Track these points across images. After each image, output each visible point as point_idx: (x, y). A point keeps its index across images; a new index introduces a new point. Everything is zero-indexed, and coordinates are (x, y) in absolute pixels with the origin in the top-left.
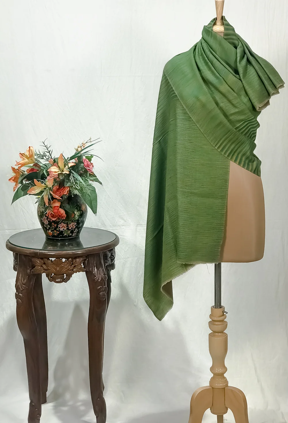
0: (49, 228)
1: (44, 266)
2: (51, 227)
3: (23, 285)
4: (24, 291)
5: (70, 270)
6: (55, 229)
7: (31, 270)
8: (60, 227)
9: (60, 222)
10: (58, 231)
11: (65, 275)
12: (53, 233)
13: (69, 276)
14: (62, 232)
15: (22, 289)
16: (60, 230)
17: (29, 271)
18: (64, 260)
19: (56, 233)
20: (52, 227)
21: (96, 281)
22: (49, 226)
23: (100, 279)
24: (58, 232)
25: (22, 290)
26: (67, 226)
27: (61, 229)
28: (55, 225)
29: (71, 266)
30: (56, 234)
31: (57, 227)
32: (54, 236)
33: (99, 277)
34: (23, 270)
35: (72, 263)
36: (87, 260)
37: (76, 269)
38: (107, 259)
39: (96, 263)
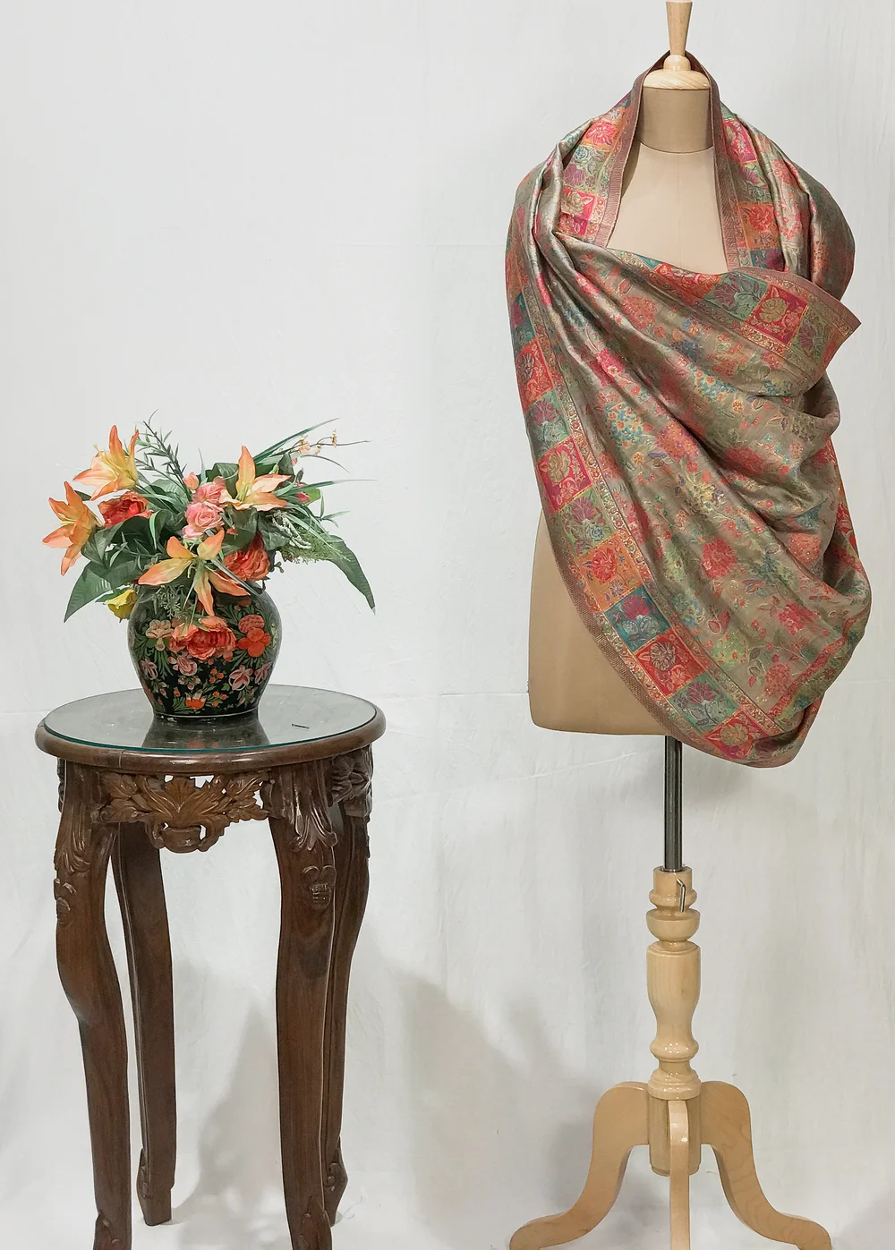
0: (198, 687)
1: (138, 798)
2: (203, 682)
3: (79, 859)
4: (79, 874)
5: (219, 814)
6: (219, 687)
7: (101, 810)
8: (232, 681)
9: (237, 664)
10: (225, 692)
11: (203, 829)
12: (207, 701)
13: (215, 834)
14: (236, 693)
15: (73, 868)
16: (230, 688)
17: (94, 814)
18: (200, 781)
19: (217, 700)
20: (209, 682)
21: (297, 850)
22: (198, 681)
23: (312, 843)
24: (225, 697)
25: (74, 873)
26: (253, 676)
27: (235, 687)
28: (222, 676)
29: (219, 801)
30: (215, 704)
31: (225, 680)
32: (207, 710)
33: (309, 836)
34: (78, 812)
35: (224, 791)
36: (273, 782)
37: (236, 810)
38: (341, 781)
39: (300, 794)
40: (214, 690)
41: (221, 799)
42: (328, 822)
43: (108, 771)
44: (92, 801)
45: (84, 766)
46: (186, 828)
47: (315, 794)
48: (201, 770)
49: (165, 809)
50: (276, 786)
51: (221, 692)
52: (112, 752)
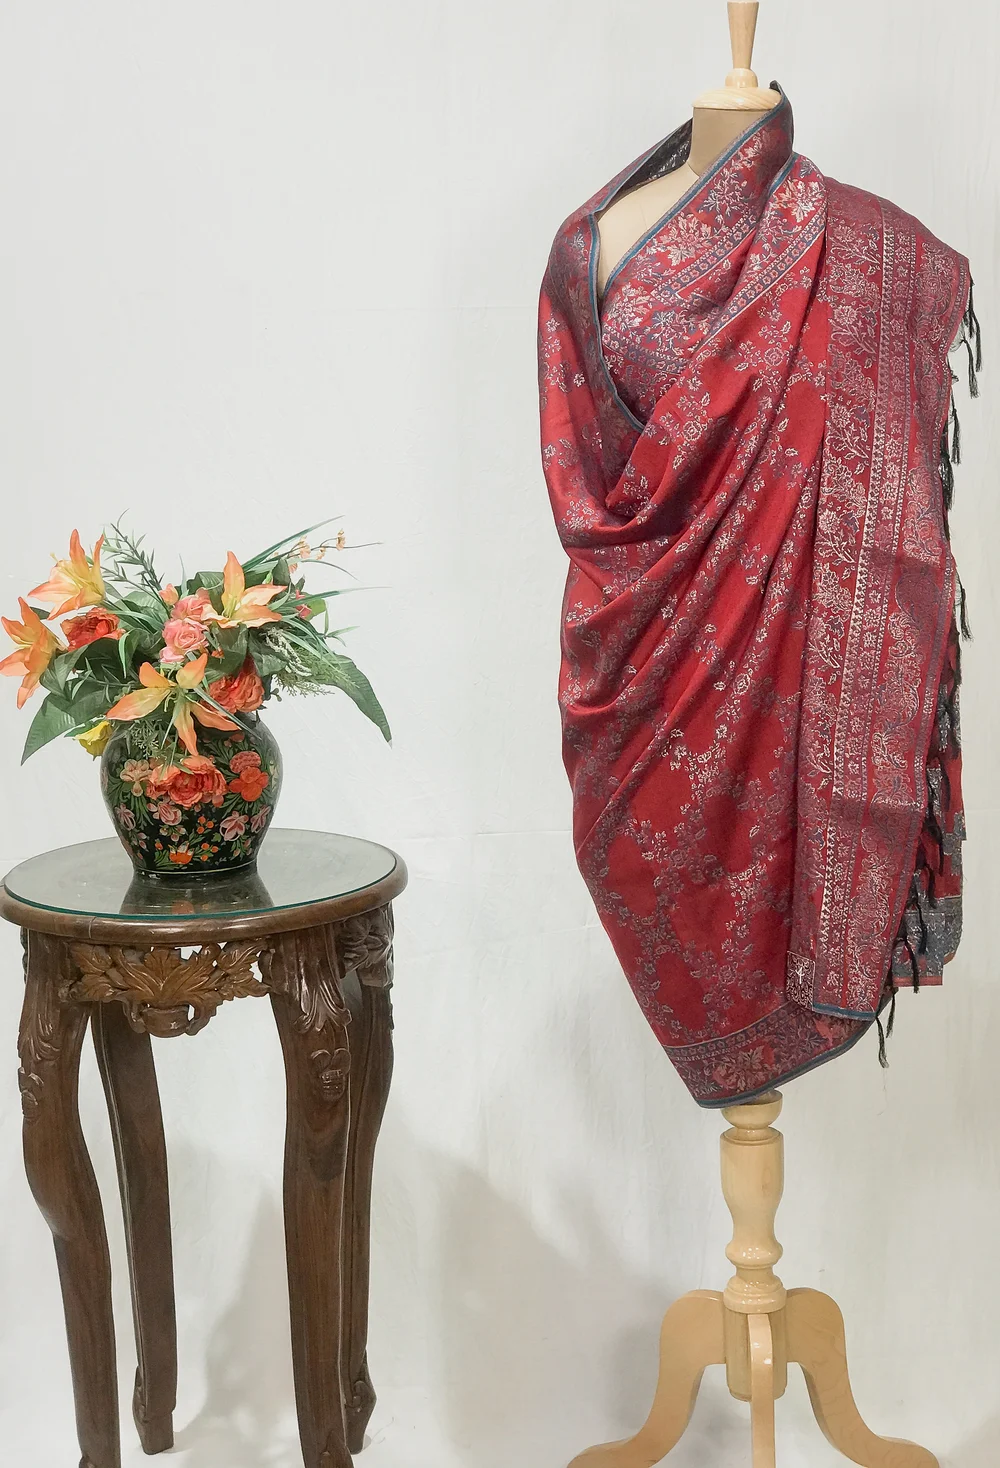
0: (183, 839)
1: (113, 973)
2: (189, 832)
3: (46, 1045)
4: (47, 1063)
5: (210, 990)
6: (208, 838)
7: (71, 987)
8: (224, 830)
9: (229, 811)
10: (217, 844)
11: (192, 1010)
12: (194, 855)
13: (205, 1014)
14: (229, 843)
15: (40, 1056)
16: (223, 838)
17: (63, 992)
18: (186, 952)
19: (207, 852)
20: (196, 833)
21: (304, 1032)
22: (183, 831)
23: (321, 1023)
24: (216, 849)
25: (37, 1063)
26: (249, 823)
27: (228, 837)
28: (211, 825)
29: (210, 975)
30: (205, 858)
31: (216, 829)
32: (195, 865)
33: (317, 1014)
34: (43, 988)
35: (215, 964)
36: (273, 951)
37: (230, 985)
38: (354, 946)
39: (305, 965)
40: (203, 841)
41: (212, 973)
42: (340, 997)
43: (78, 941)
44: (60, 977)
45: (47, 936)
46: (170, 1008)
47: (324, 964)
48: (186, 939)
49: (145, 984)
50: (277, 958)
51: (211, 844)
52: (79, 919)
